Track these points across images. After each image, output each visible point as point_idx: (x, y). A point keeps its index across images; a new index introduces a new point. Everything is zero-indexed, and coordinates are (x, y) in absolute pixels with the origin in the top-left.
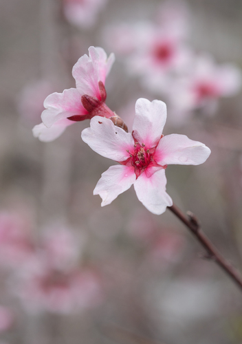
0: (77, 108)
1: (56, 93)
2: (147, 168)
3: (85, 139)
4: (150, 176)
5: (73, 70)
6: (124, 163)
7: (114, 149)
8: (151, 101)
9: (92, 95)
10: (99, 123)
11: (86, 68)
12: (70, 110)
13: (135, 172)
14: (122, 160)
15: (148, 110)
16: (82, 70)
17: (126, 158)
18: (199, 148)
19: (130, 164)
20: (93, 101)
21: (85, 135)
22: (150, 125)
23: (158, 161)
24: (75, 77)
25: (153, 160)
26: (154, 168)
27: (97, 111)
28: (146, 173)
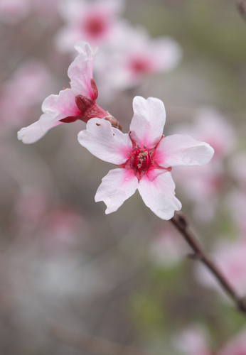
0: (72, 109)
1: (53, 95)
2: (148, 170)
3: (82, 143)
4: (153, 179)
5: (69, 70)
6: (123, 166)
7: (112, 152)
8: (146, 98)
9: (86, 95)
10: (98, 125)
11: (81, 66)
12: (65, 112)
13: (136, 175)
14: (121, 163)
15: (145, 109)
16: (76, 69)
17: (125, 161)
18: (203, 148)
19: (129, 166)
20: (88, 102)
21: (82, 138)
22: (148, 125)
23: (159, 162)
24: (70, 77)
25: (153, 162)
26: (157, 171)
27: (90, 111)
28: (148, 176)
